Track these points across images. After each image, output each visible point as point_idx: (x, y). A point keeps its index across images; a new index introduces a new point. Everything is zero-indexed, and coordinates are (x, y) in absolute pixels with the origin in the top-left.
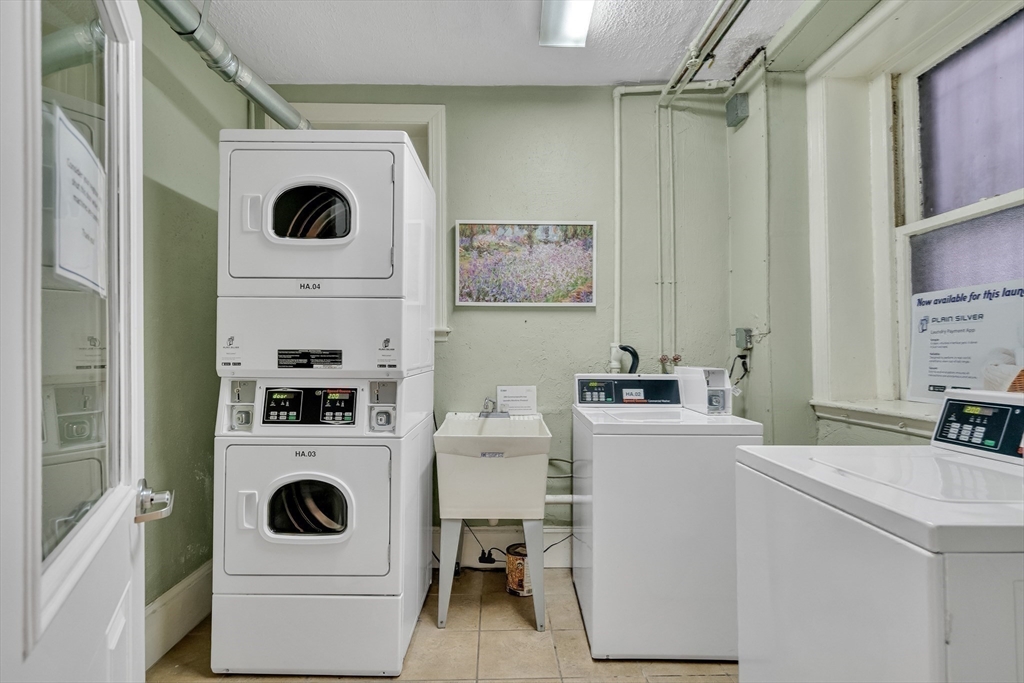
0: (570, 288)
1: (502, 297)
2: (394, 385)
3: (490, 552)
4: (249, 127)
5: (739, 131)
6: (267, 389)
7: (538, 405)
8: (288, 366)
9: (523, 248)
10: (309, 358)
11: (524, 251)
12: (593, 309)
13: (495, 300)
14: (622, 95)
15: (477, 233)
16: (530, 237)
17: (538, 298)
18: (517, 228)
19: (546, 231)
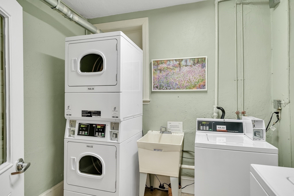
0: (196, 84)
1: (169, 88)
2: (118, 123)
3: (163, 184)
4: (85, 35)
5: (276, 9)
6: (79, 123)
7: (183, 129)
8: (84, 116)
9: (177, 69)
10: (91, 114)
11: (177, 70)
12: (206, 92)
13: (166, 89)
14: (219, 2)
15: (160, 64)
16: (179, 64)
17: (183, 88)
18: (174, 61)
19: (186, 61)
